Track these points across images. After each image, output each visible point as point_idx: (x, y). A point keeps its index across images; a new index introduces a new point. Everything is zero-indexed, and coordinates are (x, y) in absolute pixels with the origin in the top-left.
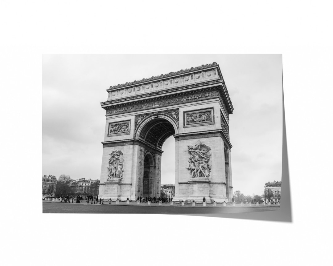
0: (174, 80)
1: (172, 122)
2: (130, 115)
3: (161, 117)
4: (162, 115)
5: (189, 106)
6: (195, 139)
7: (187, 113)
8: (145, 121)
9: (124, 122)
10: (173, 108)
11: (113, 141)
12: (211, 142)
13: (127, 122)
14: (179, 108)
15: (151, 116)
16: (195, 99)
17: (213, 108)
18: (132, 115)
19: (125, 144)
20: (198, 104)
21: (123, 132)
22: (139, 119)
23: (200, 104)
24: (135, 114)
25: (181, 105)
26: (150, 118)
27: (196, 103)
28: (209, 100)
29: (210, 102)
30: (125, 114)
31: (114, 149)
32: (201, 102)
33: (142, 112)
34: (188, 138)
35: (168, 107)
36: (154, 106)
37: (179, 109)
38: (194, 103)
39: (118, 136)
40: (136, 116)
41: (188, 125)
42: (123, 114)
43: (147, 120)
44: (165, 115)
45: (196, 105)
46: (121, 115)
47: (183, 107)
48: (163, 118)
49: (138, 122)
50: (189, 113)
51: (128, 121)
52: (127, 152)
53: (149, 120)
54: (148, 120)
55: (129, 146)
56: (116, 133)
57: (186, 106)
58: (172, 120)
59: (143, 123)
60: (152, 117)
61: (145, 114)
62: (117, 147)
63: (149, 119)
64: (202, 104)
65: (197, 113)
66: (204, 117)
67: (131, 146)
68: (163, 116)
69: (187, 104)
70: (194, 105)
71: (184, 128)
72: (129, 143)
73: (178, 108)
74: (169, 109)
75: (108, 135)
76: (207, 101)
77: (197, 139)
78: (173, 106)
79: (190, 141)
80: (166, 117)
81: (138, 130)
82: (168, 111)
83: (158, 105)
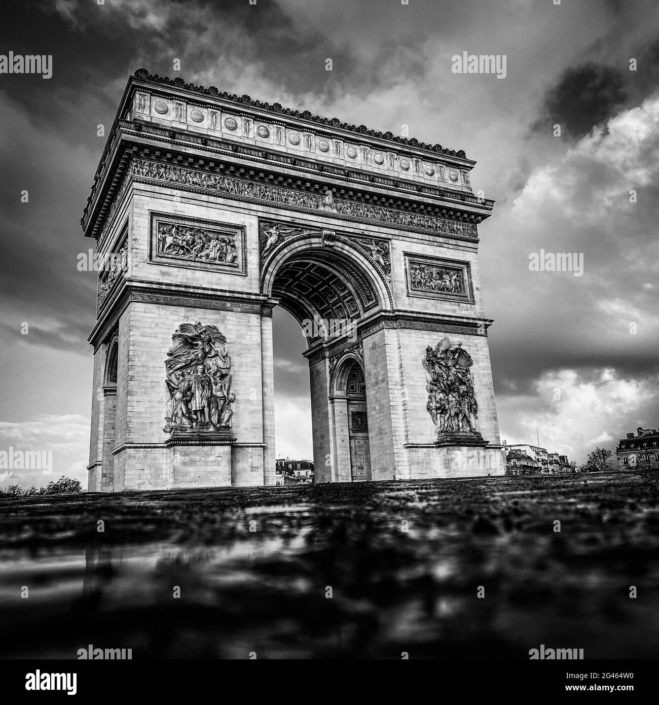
0: (374, 152)
1: (373, 273)
2: (242, 211)
3: (339, 249)
4: (345, 243)
5: (415, 240)
6: (436, 333)
7: (410, 258)
8: (292, 246)
9: (219, 228)
10: (376, 234)
11: (177, 286)
12: (469, 346)
13: (228, 229)
14: (390, 239)
15: (310, 237)
16: (430, 227)
17: (467, 264)
18: (247, 212)
19: (228, 305)
20: (436, 244)
21: (217, 262)
22: (271, 234)
23: (440, 245)
24: (260, 214)
25: (396, 232)
26: (307, 241)
27: (431, 238)
28: (460, 243)
29: (461, 248)
30: (221, 200)
31: (186, 317)
32: (441, 240)
33: (286, 215)
34: (419, 327)
35: (363, 226)
36: (321, 208)
37: (393, 241)
38: (427, 237)
39: (197, 272)
40: (261, 220)
41: (415, 292)
42: (212, 199)
43: (296, 244)
44: (351, 246)
45: (430, 243)
46: (204, 197)
47: (401, 238)
48: (345, 252)
49: (269, 243)
50: (416, 259)
51: (234, 230)
52: (239, 337)
53: (304, 247)
54: (300, 246)
55: (244, 316)
56: (186, 257)
57: (408, 239)
58: (371, 267)
59: (285, 251)
60: (313, 240)
61: (291, 224)
62: (198, 310)
63: (302, 242)
64: (445, 245)
65: (433, 266)
66: (449, 281)
67: (254, 319)
68: (347, 247)
69: (410, 234)
70: (426, 242)
71: (407, 296)
72: (248, 306)
73: (390, 237)
74: (366, 233)
75: (151, 256)
76: (453, 242)
77: (440, 334)
78: (376, 229)
79: (426, 336)
80: (356, 253)
81: (270, 269)
82: (363, 236)
83: (335, 211)
